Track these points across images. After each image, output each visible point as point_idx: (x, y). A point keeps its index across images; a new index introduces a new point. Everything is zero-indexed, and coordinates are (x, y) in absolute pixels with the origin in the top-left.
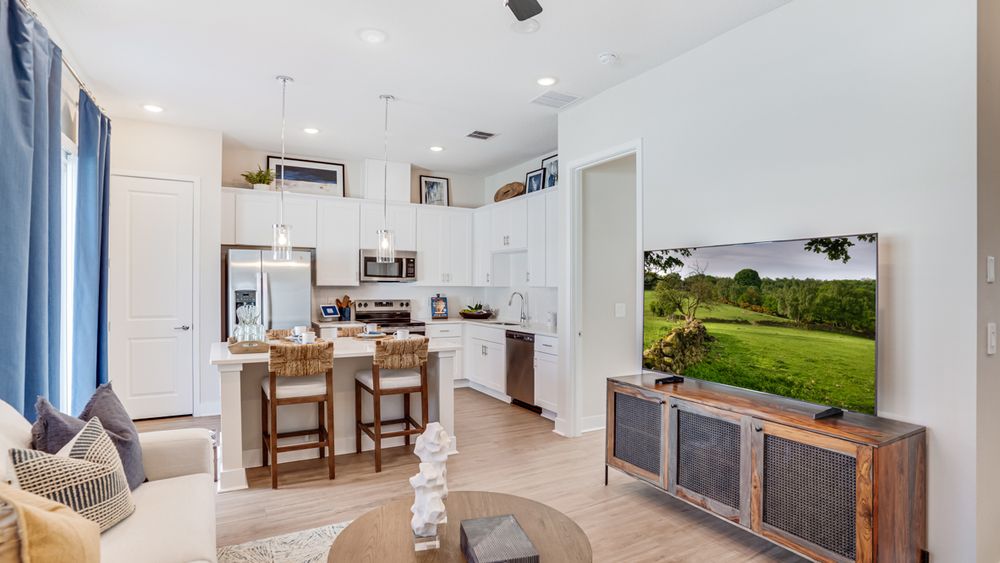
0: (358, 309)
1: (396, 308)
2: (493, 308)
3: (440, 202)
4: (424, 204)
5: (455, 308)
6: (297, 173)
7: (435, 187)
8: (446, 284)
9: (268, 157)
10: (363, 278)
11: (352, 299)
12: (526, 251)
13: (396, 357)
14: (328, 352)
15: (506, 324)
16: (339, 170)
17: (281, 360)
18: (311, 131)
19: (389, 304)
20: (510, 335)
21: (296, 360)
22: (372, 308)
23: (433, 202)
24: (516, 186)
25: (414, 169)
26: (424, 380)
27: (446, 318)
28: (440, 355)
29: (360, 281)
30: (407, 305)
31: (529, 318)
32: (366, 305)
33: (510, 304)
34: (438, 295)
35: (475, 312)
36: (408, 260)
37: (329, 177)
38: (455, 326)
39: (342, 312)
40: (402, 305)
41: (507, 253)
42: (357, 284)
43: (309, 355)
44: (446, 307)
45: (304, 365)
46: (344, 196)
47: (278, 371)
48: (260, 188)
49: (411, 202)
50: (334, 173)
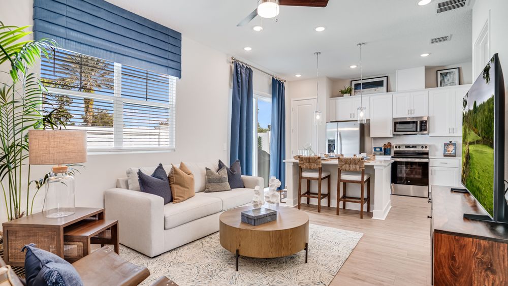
0: (395, 149)
1: (419, 149)
3: (453, 83)
4: (439, 87)
6: (364, 85)
7: (448, 75)
8: (452, 135)
9: (351, 81)
10: (395, 133)
11: (392, 144)
13: (347, 165)
14: (319, 160)
16: (385, 80)
17: (302, 162)
18: (353, 67)
19: (414, 147)
21: (307, 162)
22: (403, 149)
23: (447, 85)
29: (394, 135)
30: (426, 147)
32: (399, 147)
36: (421, 122)
37: (380, 84)
38: (453, 160)
39: (386, 151)
40: (422, 147)
42: (392, 136)
44: (455, 149)
45: (310, 165)
46: (387, 92)
47: (302, 166)
48: (346, 95)
49: (425, 88)
50: (382, 82)
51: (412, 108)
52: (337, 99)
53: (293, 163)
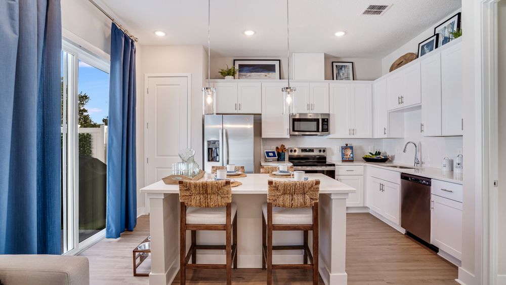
0: (290, 154)
1: (316, 153)
2: (389, 154)
3: (348, 78)
4: (335, 80)
5: (360, 155)
6: (251, 68)
7: (343, 69)
8: (352, 136)
9: (234, 60)
10: (292, 133)
11: (287, 147)
12: (420, 107)
13: (288, 197)
14: (226, 188)
15: (401, 167)
16: (277, 63)
17: (188, 193)
18: (249, 33)
19: (311, 150)
20: (404, 177)
21: (199, 193)
22: (300, 153)
23: (342, 79)
24: (408, 56)
25: (327, 57)
26: (315, 219)
27: (352, 161)
28: (332, 197)
29: (290, 135)
30: (324, 151)
31: (422, 163)
32: (295, 151)
33: (404, 151)
34: (347, 145)
35: (374, 157)
36: (323, 120)
37: (271, 68)
38: (360, 167)
39: (280, 155)
40: (320, 151)
41: (402, 111)
42: (288, 137)
43: (209, 191)
44: (352, 153)
45: (206, 198)
46: (280, 79)
47: (186, 201)
48: (229, 78)
49: (325, 79)
50: (274, 66)
51: (311, 103)
52: (216, 82)
53: (165, 194)
